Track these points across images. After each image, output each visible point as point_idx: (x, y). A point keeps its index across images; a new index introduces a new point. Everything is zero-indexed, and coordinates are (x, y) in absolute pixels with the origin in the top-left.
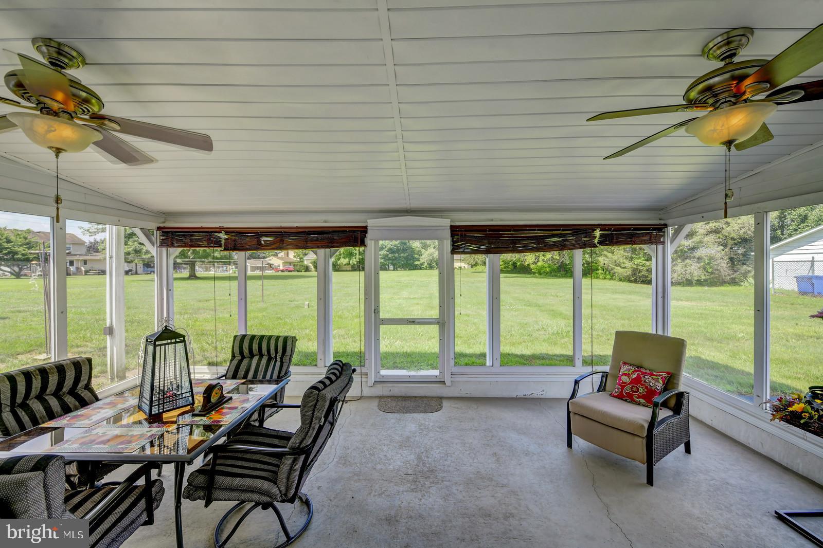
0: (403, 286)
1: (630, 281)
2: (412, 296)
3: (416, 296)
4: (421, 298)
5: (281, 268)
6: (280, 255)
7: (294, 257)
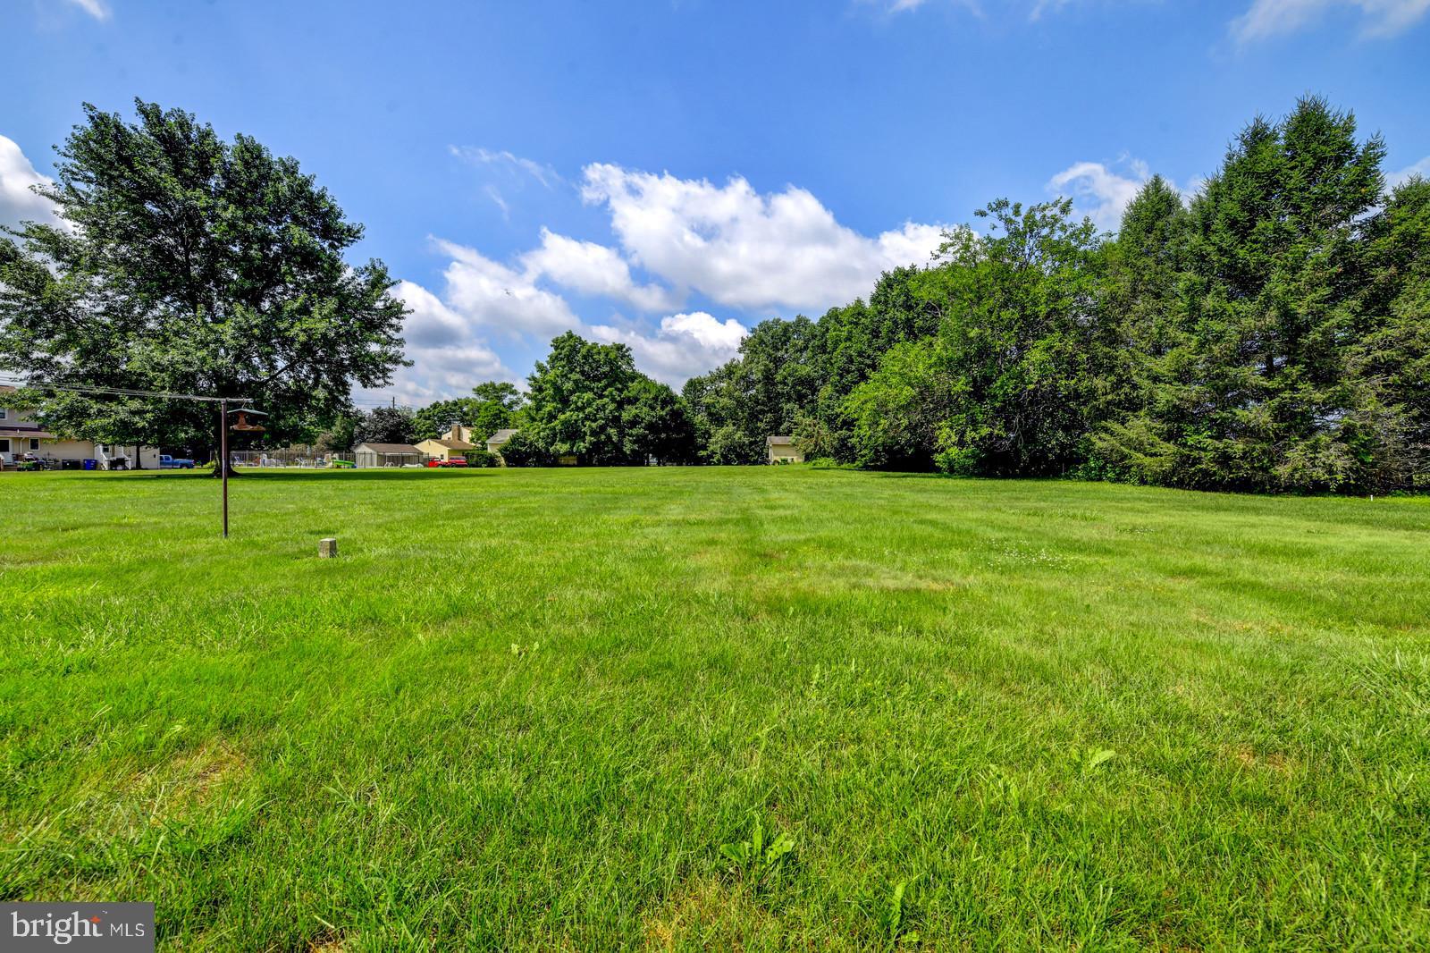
0: (671, 492)
1: (1168, 485)
2: (693, 517)
3: (706, 516)
4: (721, 523)
5: (446, 460)
6: (445, 437)
7: (472, 440)
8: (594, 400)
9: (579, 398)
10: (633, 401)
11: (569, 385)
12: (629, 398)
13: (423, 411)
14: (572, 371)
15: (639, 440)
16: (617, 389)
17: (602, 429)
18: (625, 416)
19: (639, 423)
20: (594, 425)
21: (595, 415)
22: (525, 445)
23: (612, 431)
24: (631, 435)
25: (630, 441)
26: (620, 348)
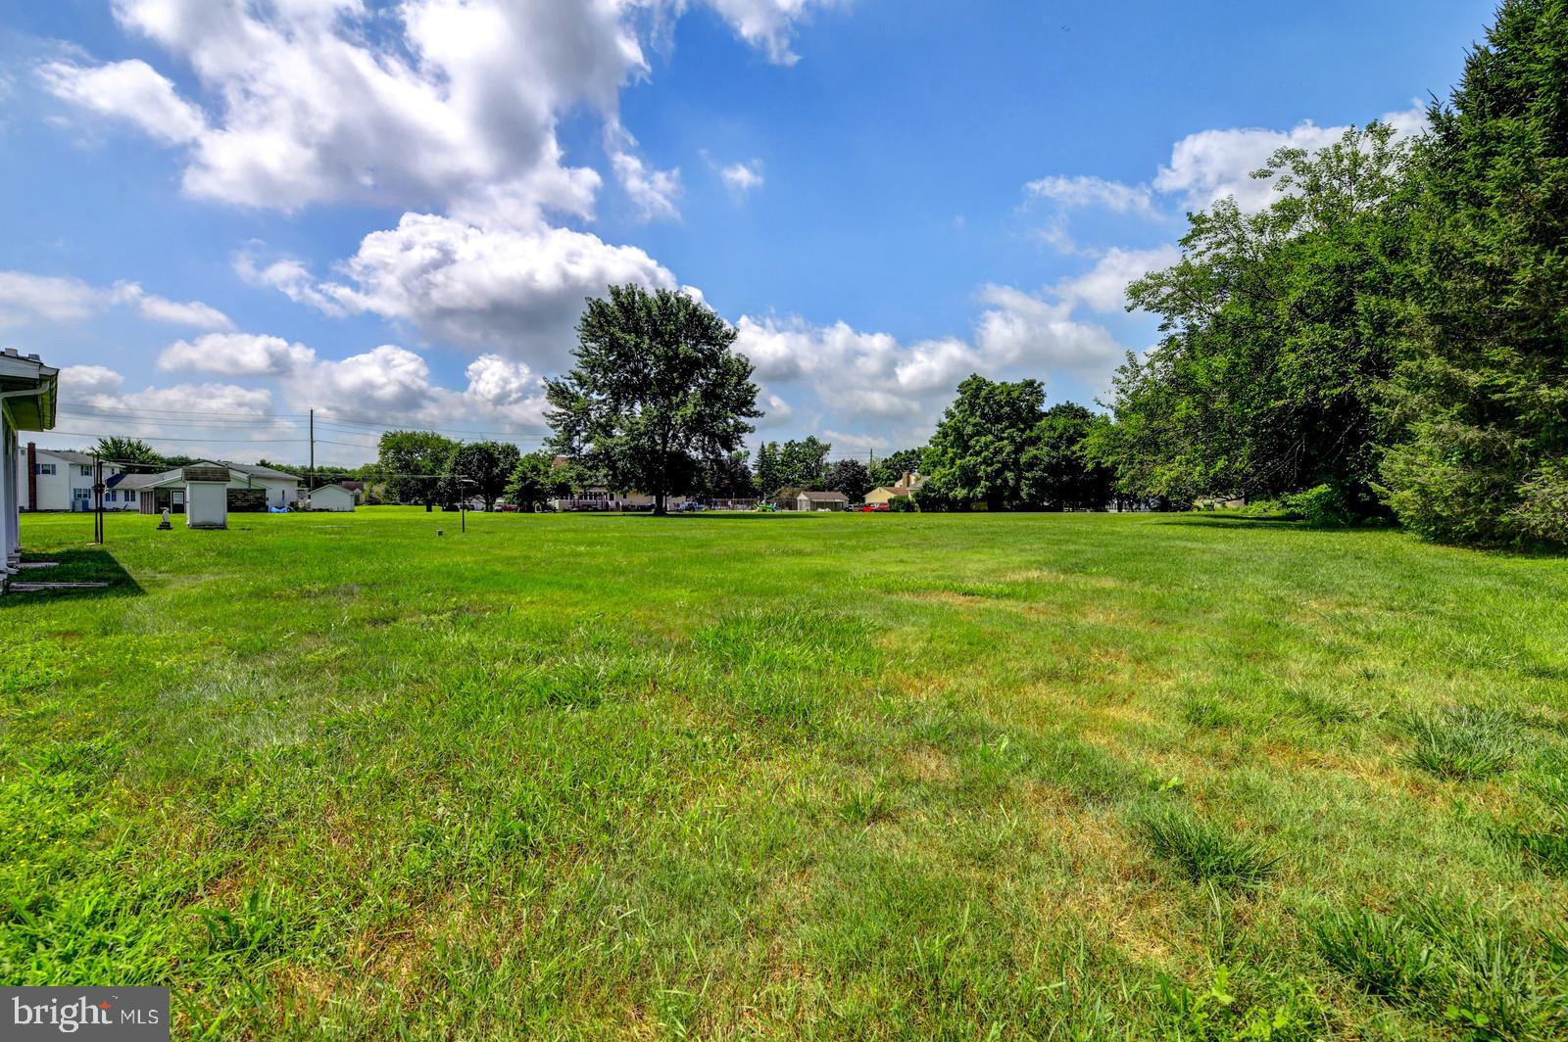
8: (992, 443)
9: (978, 441)
10: (1033, 442)
11: (969, 430)
12: (1030, 438)
13: (886, 461)
14: (972, 414)
15: (1037, 483)
16: (1020, 430)
17: (999, 473)
18: (1024, 458)
19: (1037, 465)
20: (989, 469)
21: (992, 459)
22: (934, 491)
23: (1009, 475)
24: (1027, 479)
25: (1026, 485)
26: (1031, 384)
